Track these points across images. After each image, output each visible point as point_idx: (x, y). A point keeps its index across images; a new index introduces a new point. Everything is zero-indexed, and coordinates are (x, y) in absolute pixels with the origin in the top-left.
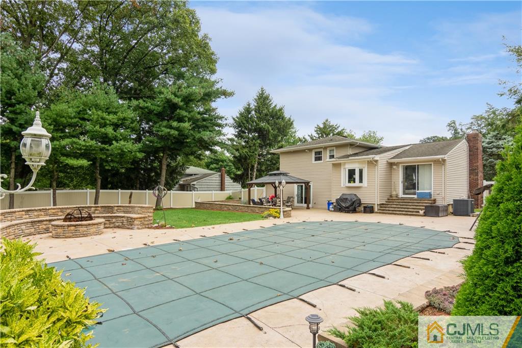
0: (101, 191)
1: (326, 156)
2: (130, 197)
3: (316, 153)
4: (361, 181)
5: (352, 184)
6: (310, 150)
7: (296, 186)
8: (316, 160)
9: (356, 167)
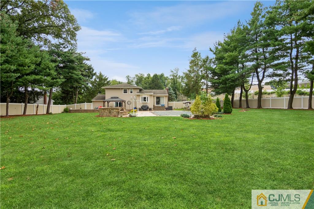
0: (28, 104)
1: (129, 91)
2: (37, 107)
3: (124, 90)
4: (147, 101)
5: (145, 102)
6: (122, 89)
7: (114, 102)
8: (124, 93)
9: (146, 96)
